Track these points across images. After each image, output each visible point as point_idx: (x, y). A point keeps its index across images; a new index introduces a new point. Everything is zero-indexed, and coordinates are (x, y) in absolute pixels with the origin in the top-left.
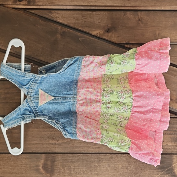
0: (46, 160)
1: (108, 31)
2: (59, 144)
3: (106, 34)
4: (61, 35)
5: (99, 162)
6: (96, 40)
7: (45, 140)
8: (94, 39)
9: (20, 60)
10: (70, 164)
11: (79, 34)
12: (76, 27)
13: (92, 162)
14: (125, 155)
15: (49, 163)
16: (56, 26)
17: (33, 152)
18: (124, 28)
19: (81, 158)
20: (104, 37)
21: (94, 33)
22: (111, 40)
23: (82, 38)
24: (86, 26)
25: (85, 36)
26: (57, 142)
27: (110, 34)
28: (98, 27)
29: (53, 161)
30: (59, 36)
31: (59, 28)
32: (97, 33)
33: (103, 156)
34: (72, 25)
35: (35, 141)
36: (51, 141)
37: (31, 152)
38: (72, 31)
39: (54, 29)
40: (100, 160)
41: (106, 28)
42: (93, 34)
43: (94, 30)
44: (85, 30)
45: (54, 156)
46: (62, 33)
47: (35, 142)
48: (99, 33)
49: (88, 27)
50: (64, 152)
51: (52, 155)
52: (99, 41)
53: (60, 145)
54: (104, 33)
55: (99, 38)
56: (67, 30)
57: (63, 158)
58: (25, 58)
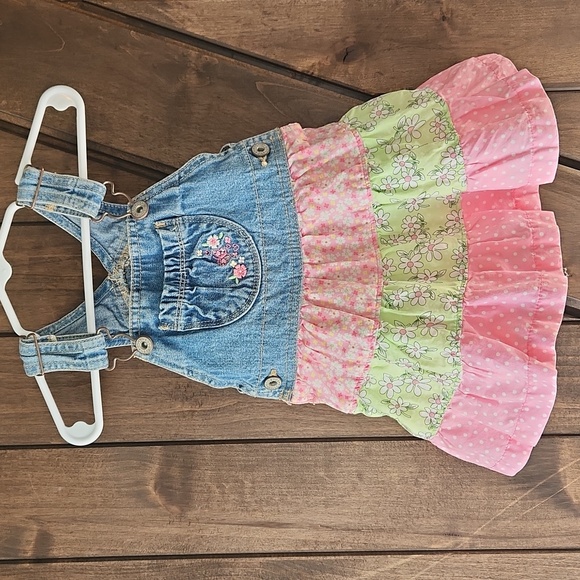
0: (167, 463)
1: (346, 56)
2: (205, 413)
3: (341, 67)
4: (200, 75)
5: (328, 465)
6: (310, 86)
7: (162, 402)
8: (301, 83)
9: (74, 156)
10: (241, 475)
11: (255, 70)
12: (244, 47)
13: (308, 467)
14: (408, 443)
15: (175, 472)
16: (181, 46)
17: (126, 440)
18: (397, 44)
19: (272, 455)
20: (333, 78)
21: (302, 65)
22: (355, 85)
23: (264, 83)
24: (278, 45)
25: (274, 75)
26: (197, 408)
27: (351, 67)
28: (316, 47)
29: (188, 468)
30: (192, 79)
31: (193, 53)
32: (313, 66)
33: (340, 448)
34: (232, 43)
35: (128, 405)
36: (178, 407)
37: (117, 441)
38: (233, 60)
39: (176, 57)
40: (332, 459)
41: (340, 48)
42: (300, 69)
43: (302, 57)
44: (273, 57)
45: (189, 452)
46: (202, 71)
47: (130, 409)
48: (319, 63)
49: (282, 46)
50: (219, 438)
51: (185, 447)
52: (319, 89)
53: (207, 417)
54: (334, 65)
55: (318, 80)
56: (216, 58)
57: (218, 458)
58: (87, 149)
